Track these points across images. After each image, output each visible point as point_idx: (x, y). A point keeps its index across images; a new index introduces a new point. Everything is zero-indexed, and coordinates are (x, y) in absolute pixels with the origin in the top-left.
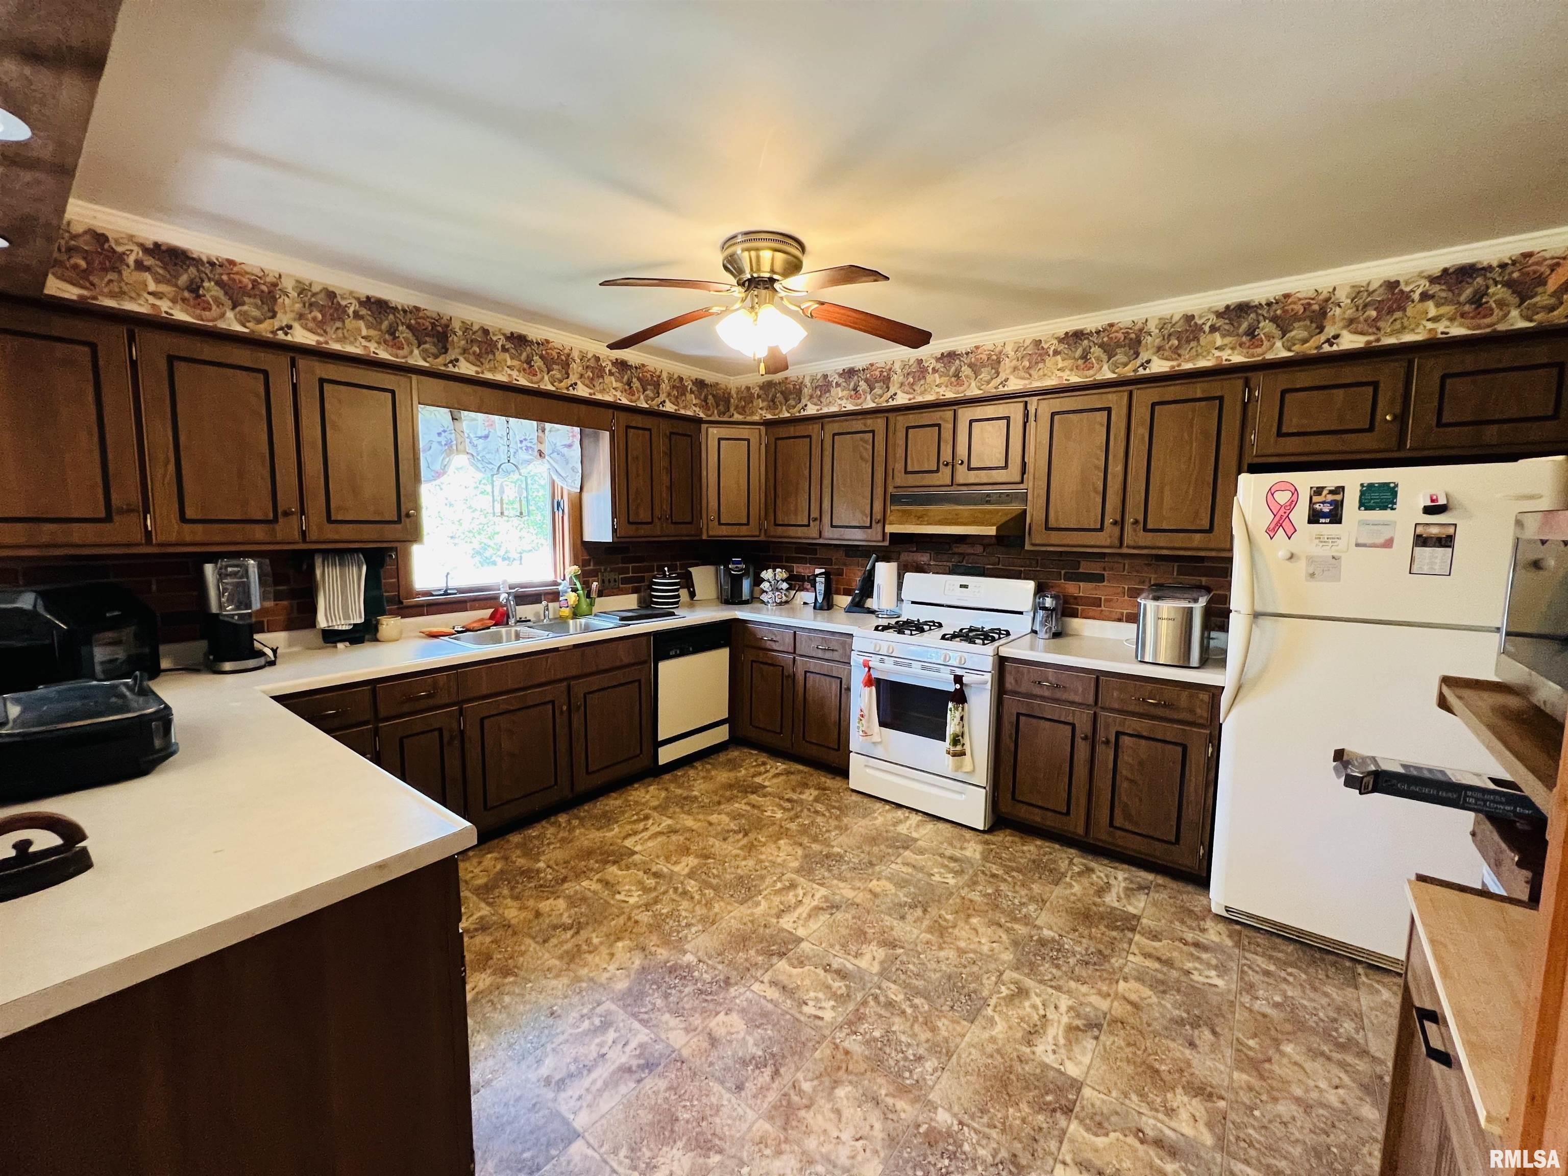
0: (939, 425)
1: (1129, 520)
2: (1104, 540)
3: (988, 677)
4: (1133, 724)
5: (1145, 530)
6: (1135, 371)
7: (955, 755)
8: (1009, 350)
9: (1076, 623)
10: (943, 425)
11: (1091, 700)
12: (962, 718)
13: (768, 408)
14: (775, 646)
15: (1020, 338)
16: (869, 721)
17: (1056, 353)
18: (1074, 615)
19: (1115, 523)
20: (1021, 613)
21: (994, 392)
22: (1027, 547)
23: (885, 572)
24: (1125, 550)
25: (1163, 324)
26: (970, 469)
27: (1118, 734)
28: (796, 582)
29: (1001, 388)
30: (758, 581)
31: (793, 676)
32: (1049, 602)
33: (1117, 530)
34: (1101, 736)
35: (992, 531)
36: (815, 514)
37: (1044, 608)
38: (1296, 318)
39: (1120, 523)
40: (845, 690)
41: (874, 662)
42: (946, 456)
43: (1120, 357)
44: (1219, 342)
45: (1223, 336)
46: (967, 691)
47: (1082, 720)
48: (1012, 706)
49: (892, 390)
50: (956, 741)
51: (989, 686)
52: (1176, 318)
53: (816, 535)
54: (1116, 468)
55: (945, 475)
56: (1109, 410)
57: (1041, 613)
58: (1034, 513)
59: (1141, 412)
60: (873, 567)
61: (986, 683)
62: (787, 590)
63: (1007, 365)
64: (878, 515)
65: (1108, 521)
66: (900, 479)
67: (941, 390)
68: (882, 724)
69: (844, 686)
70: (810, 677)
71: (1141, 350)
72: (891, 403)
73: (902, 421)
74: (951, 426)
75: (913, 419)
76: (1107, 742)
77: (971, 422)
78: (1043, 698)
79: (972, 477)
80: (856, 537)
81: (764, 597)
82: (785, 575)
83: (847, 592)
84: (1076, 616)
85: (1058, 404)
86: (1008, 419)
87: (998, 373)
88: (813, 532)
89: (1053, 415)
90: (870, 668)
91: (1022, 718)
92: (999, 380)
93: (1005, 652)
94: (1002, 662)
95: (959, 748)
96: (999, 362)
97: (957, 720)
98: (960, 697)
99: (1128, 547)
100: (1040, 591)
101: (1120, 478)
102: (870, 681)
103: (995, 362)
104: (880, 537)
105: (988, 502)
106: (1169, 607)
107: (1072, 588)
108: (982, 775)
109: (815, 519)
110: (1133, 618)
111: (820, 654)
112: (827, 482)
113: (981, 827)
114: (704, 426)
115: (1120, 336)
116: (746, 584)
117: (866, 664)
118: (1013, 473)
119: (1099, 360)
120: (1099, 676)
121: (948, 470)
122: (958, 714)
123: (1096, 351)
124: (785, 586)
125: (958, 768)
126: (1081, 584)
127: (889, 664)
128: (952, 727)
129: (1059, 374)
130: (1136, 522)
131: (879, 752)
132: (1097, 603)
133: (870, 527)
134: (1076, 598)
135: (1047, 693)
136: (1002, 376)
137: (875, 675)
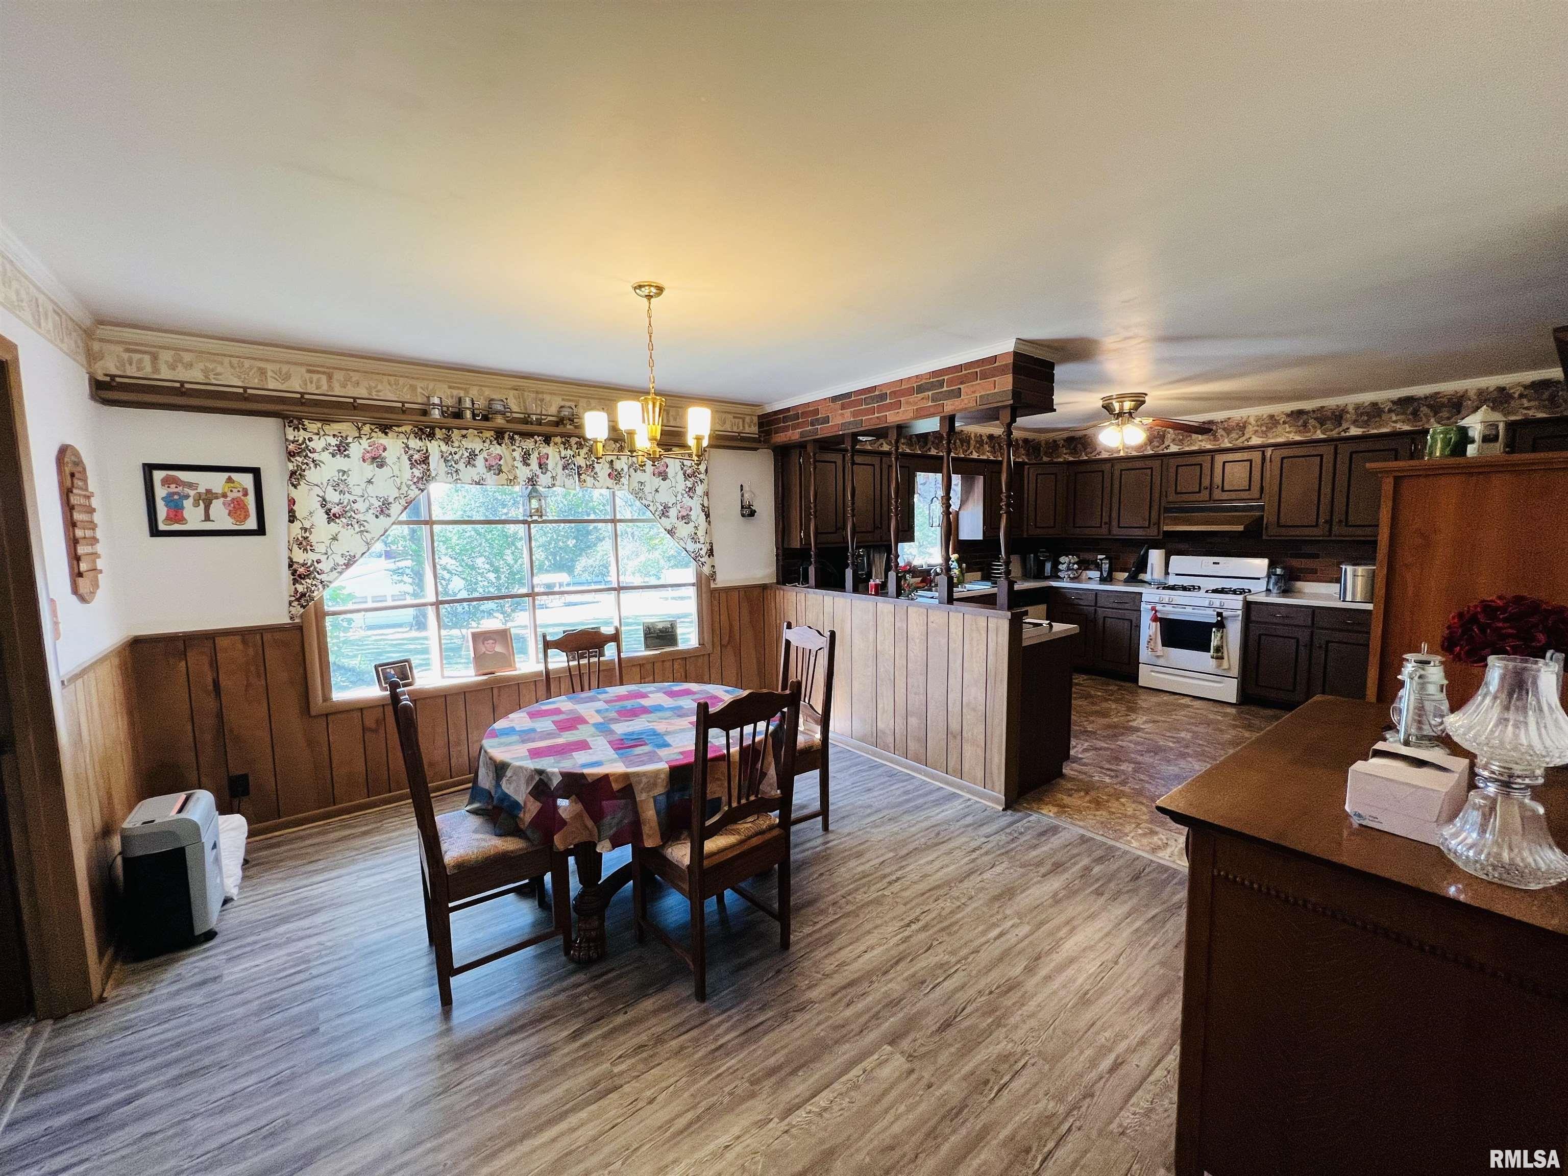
0: (1201, 465)
1: (1336, 519)
2: (1317, 533)
3: (1240, 612)
4: (1339, 636)
5: (1346, 525)
6: (1339, 433)
7: (1217, 658)
8: (1252, 420)
9: (1299, 584)
10: (1204, 465)
11: (1310, 623)
12: (1222, 637)
13: (1070, 454)
14: (1081, 603)
15: (1259, 414)
16: (1156, 643)
17: (1284, 423)
18: (1299, 579)
19: (1326, 522)
20: (1259, 579)
21: (1241, 445)
22: (1264, 537)
23: (1155, 556)
24: (1334, 538)
25: (1357, 407)
26: (1223, 491)
27: (1328, 642)
28: (1085, 565)
29: (1246, 443)
30: (1056, 564)
31: (1095, 620)
32: (1279, 571)
33: (1327, 526)
34: (1316, 643)
35: (1241, 528)
36: (1106, 519)
37: (1275, 575)
38: (1443, 405)
39: (1330, 522)
40: (1135, 627)
41: (1159, 607)
42: (1206, 482)
43: (1329, 425)
44: (1394, 418)
45: (1397, 415)
46: (1225, 622)
47: (1304, 636)
48: (1255, 631)
49: (1166, 443)
50: (1218, 649)
51: (1240, 618)
52: (1367, 404)
53: (1107, 533)
54: (1326, 490)
55: (1205, 495)
56: (1321, 456)
57: (1273, 577)
58: (1269, 517)
59: (1343, 458)
60: (1147, 553)
61: (1238, 616)
62: (1078, 569)
63: (1250, 430)
64: (1154, 520)
65: (1321, 520)
66: (1172, 497)
67: (1203, 444)
68: (1164, 644)
69: (1134, 624)
70: (1108, 621)
71: (1343, 422)
72: (1166, 451)
73: (1173, 462)
74: (1209, 465)
75: (1180, 461)
76: (1320, 647)
77: (1224, 463)
78: (1276, 624)
79: (1225, 496)
80: (1138, 533)
81: (1061, 574)
82: (1077, 560)
83: (1123, 570)
84: (1299, 580)
85: (1286, 452)
86: (1251, 461)
87: (1244, 434)
88: (1104, 530)
89: (1283, 459)
90: (1156, 611)
91: (1263, 637)
92: (1244, 438)
93: (1250, 598)
94: (1248, 605)
95: (1220, 654)
96: (1245, 427)
97: (1218, 638)
98: (1221, 625)
99: (1335, 536)
100: (1272, 565)
101: (1329, 496)
102: (1155, 619)
103: (1242, 427)
104: (1155, 533)
105: (1236, 511)
106: (1360, 570)
107: (1296, 563)
108: (1235, 671)
109: (1106, 523)
110: (1338, 581)
111: (1115, 605)
112: (1115, 500)
113: (1234, 701)
114: (1026, 467)
115: (1329, 414)
116: (1048, 566)
117: (1153, 609)
118: (1255, 492)
119: (1314, 427)
120: (1314, 610)
121: (1207, 492)
122: (1219, 635)
123: (1312, 422)
124: (1076, 566)
125: (1219, 666)
126: (1303, 560)
127: (1169, 608)
128: (1214, 642)
129: (1287, 435)
130: (1340, 521)
131: (1161, 662)
132: (1315, 571)
133: (1149, 527)
134: (1298, 569)
135: (1281, 621)
136: (1247, 436)
137: (1159, 615)
